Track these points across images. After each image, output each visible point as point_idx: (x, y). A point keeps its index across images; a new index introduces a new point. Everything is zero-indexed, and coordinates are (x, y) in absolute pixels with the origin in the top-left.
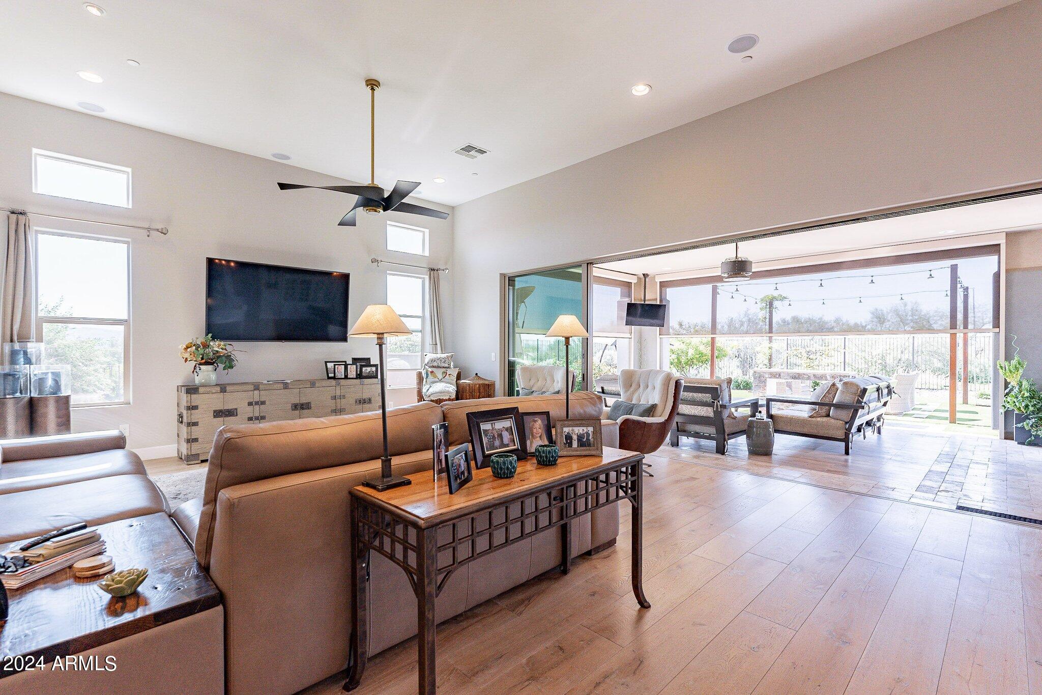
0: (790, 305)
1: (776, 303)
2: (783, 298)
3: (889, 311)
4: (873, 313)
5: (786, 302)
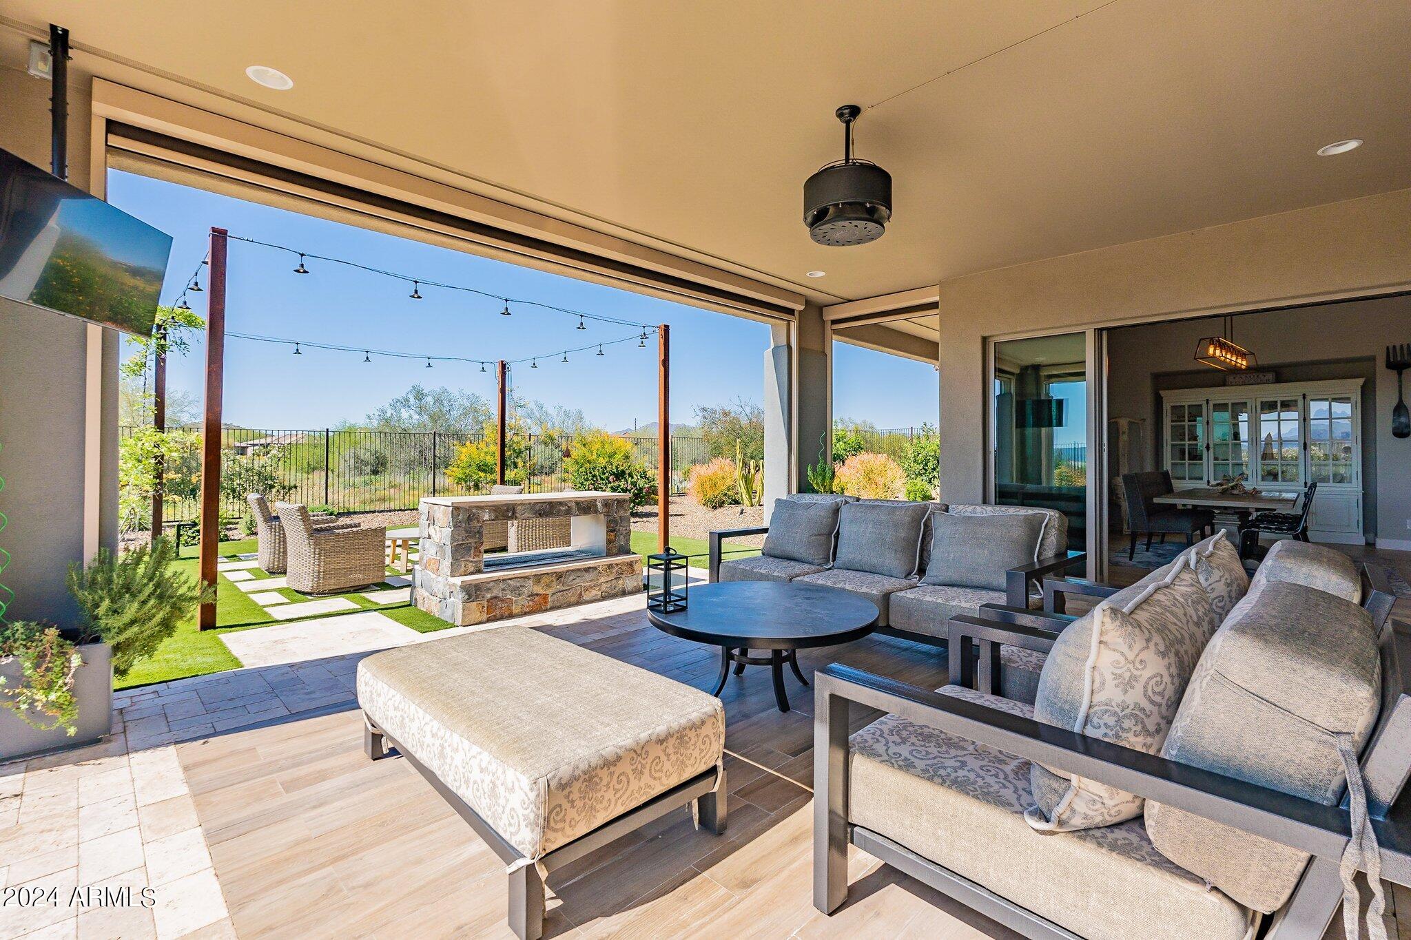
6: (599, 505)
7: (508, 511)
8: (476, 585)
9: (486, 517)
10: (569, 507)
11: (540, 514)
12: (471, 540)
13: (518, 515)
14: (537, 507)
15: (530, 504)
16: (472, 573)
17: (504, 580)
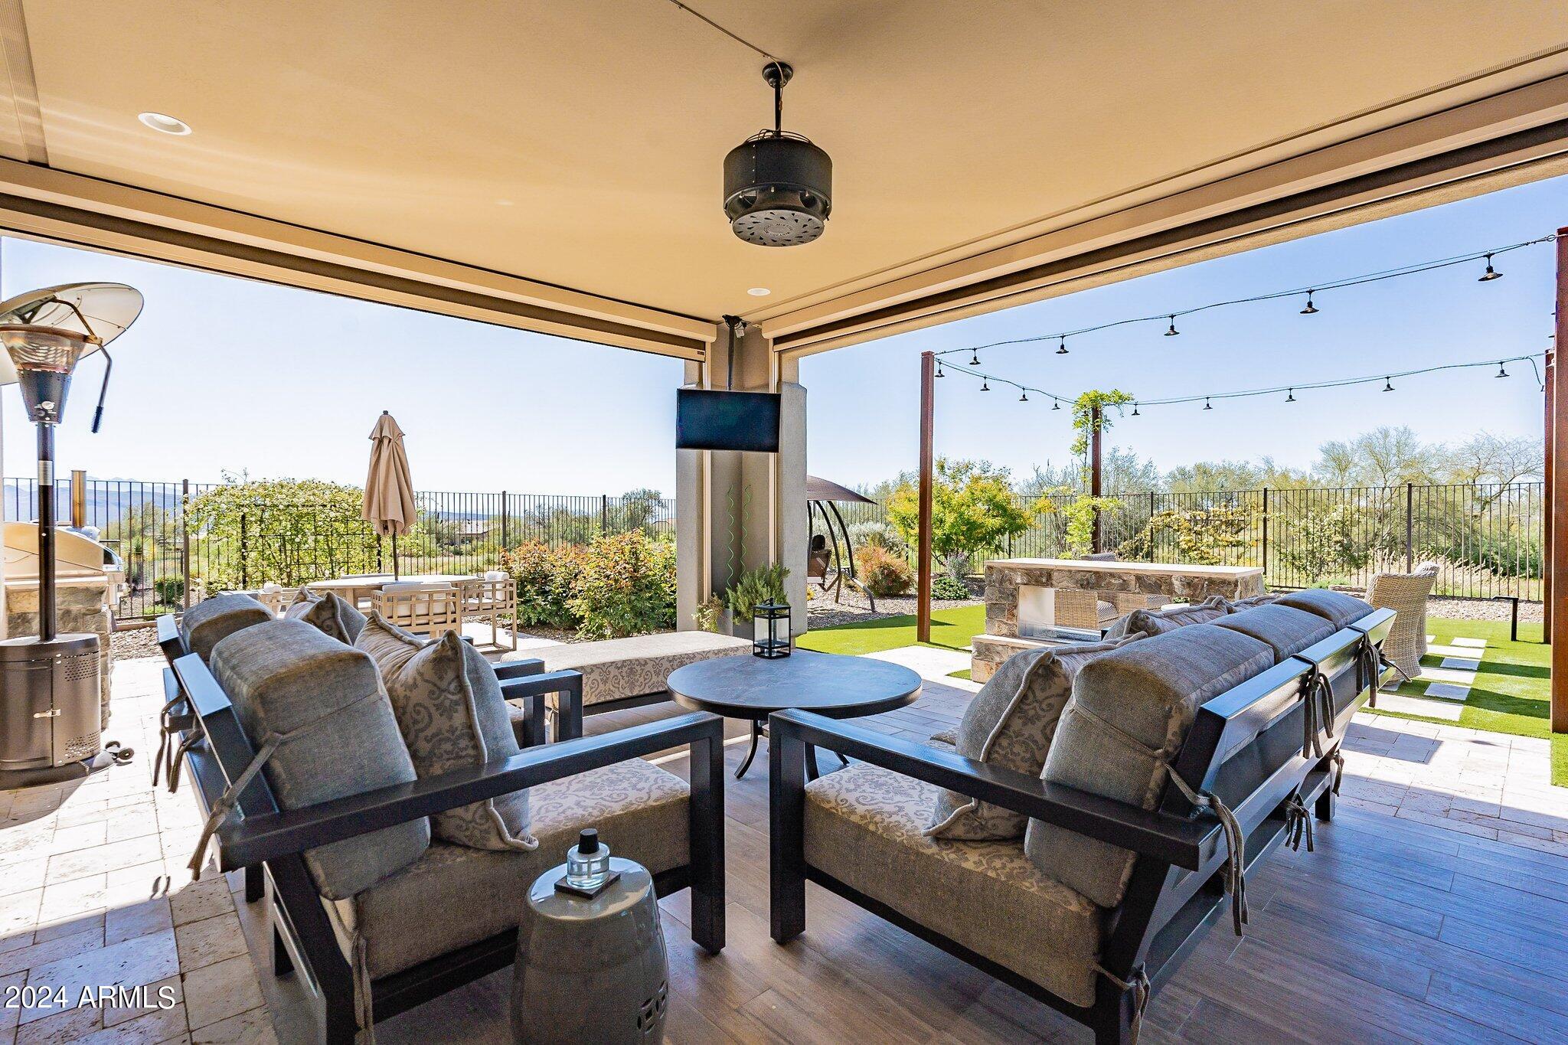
0: (1136, 413)
1: (1108, 411)
2: (1121, 400)
3: (1355, 447)
4: (1326, 451)
5: (1128, 409)
6: (1177, 584)
7: (1041, 575)
8: (986, 645)
9: (1019, 580)
10: (1124, 580)
11: (1081, 585)
12: (1003, 602)
13: (1054, 582)
14: (1079, 576)
15: (1070, 571)
16: (1006, 636)
17: (1012, 648)
